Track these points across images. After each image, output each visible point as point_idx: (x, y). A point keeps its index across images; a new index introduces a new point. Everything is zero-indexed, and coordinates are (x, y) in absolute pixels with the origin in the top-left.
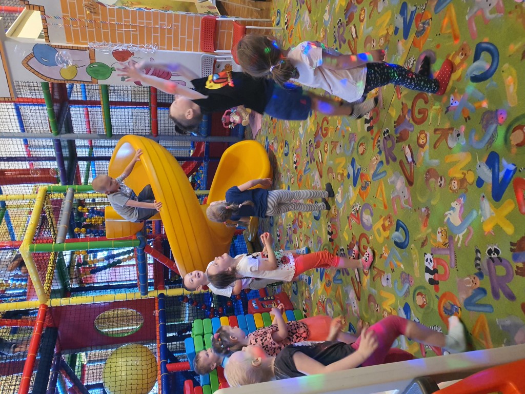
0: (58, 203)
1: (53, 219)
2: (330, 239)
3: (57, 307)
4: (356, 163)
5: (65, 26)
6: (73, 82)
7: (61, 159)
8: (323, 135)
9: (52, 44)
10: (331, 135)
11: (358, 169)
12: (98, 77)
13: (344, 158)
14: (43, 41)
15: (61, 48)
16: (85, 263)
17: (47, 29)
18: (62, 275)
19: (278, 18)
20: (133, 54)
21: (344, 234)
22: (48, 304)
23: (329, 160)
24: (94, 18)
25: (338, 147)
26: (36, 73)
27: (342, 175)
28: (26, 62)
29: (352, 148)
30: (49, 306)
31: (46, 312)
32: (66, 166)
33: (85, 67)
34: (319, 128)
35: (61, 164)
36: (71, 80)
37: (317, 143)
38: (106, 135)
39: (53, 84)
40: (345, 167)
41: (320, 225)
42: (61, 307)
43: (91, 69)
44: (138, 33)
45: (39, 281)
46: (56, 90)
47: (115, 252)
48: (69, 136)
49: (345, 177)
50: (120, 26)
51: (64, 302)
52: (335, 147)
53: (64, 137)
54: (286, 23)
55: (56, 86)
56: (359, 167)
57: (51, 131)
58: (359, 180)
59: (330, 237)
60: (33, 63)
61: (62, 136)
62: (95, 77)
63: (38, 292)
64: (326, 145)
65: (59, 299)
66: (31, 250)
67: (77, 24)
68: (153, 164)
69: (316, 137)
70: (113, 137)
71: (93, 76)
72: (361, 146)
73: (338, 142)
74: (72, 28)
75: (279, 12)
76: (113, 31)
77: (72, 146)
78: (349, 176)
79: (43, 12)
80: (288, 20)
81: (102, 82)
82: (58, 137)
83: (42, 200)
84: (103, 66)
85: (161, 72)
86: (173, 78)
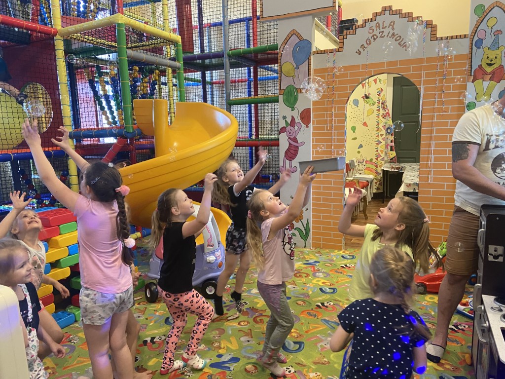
0: (158, 50)
1: (148, 47)
2: (147, 341)
3: (54, 45)
4: (235, 364)
5: (328, 68)
6: (280, 73)
7: (203, 57)
8: (255, 318)
9: (312, 57)
10: (257, 328)
11: (229, 368)
12: (286, 95)
13: (238, 348)
14: (314, 49)
15: (309, 64)
16: (101, 74)
17: (324, 53)
18: (88, 51)
19: (348, 257)
20: (307, 127)
21: (154, 359)
22: (58, 37)
23: (231, 329)
24: (336, 94)
25: (247, 338)
26: (286, 41)
27: (220, 348)
28: (294, 33)
29: (250, 355)
30: (55, 38)
31: (49, 35)
32: (198, 61)
33: (293, 84)
34: (261, 312)
35: (199, 57)
36: (281, 71)
37: (247, 311)
38: (230, 99)
39: (277, 54)
40: (228, 349)
41: (161, 327)
42: (54, 50)
43: (292, 89)
44: (325, 131)
45: (84, 29)
46: (273, 56)
47: (113, 103)
48: (227, 65)
49: (218, 352)
50: (331, 116)
51: (60, 53)
52: (246, 334)
53: (226, 61)
54: (346, 266)
55: (276, 56)
56: (232, 369)
57: (231, 50)
58: (219, 370)
59: (149, 342)
60: (294, 40)
62: (285, 92)
63: (71, 28)
64: (246, 323)
65: (63, 48)
66: (119, 25)
67: (330, 78)
69: (252, 310)
70: (229, 106)
72: (254, 368)
73: (252, 337)
74: (326, 74)
75: (353, 257)
76: (326, 109)
77: (220, 67)
78: (220, 356)
79: (338, 51)
80: (349, 267)
81: (281, 98)
82: (226, 56)
83: (167, 38)
84: (295, 100)
85: (293, 152)
86: (287, 162)
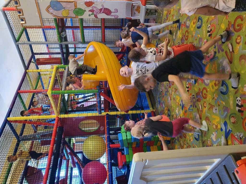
0: (62, 73)
1: (60, 80)
3: (63, 118)
7: (63, 53)
10: (190, 39)
12: (78, 15)
15: (62, 2)
16: (74, 100)
18: (65, 104)
20: (94, 3)
21: (195, 88)
22: (59, 116)
26: (52, 14)
28: (47, 10)
30: (60, 118)
31: (58, 120)
32: (65, 57)
33: (72, 11)
34: (183, 36)
35: (63, 56)
36: (66, 17)
38: (82, 42)
42: (65, 118)
43: (75, 11)
45: (55, 107)
46: (60, 22)
47: (87, 95)
48: (66, 43)
51: (66, 116)
53: (64, 43)
55: (60, 20)
57: (58, 41)
60: (50, 9)
61: (63, 43)
63: (55, 111)
65: (64, 115)
66: (52, 93)
68: (104, 55)
69: (182, 40)
70: (85, 43)
71: (76, 14)
77: (67, 47)
81: (80, 17)
82: (61, 43)
83: (56, 72)
84: (81, 10)
85: (107, 11)
86: (112, 14)
